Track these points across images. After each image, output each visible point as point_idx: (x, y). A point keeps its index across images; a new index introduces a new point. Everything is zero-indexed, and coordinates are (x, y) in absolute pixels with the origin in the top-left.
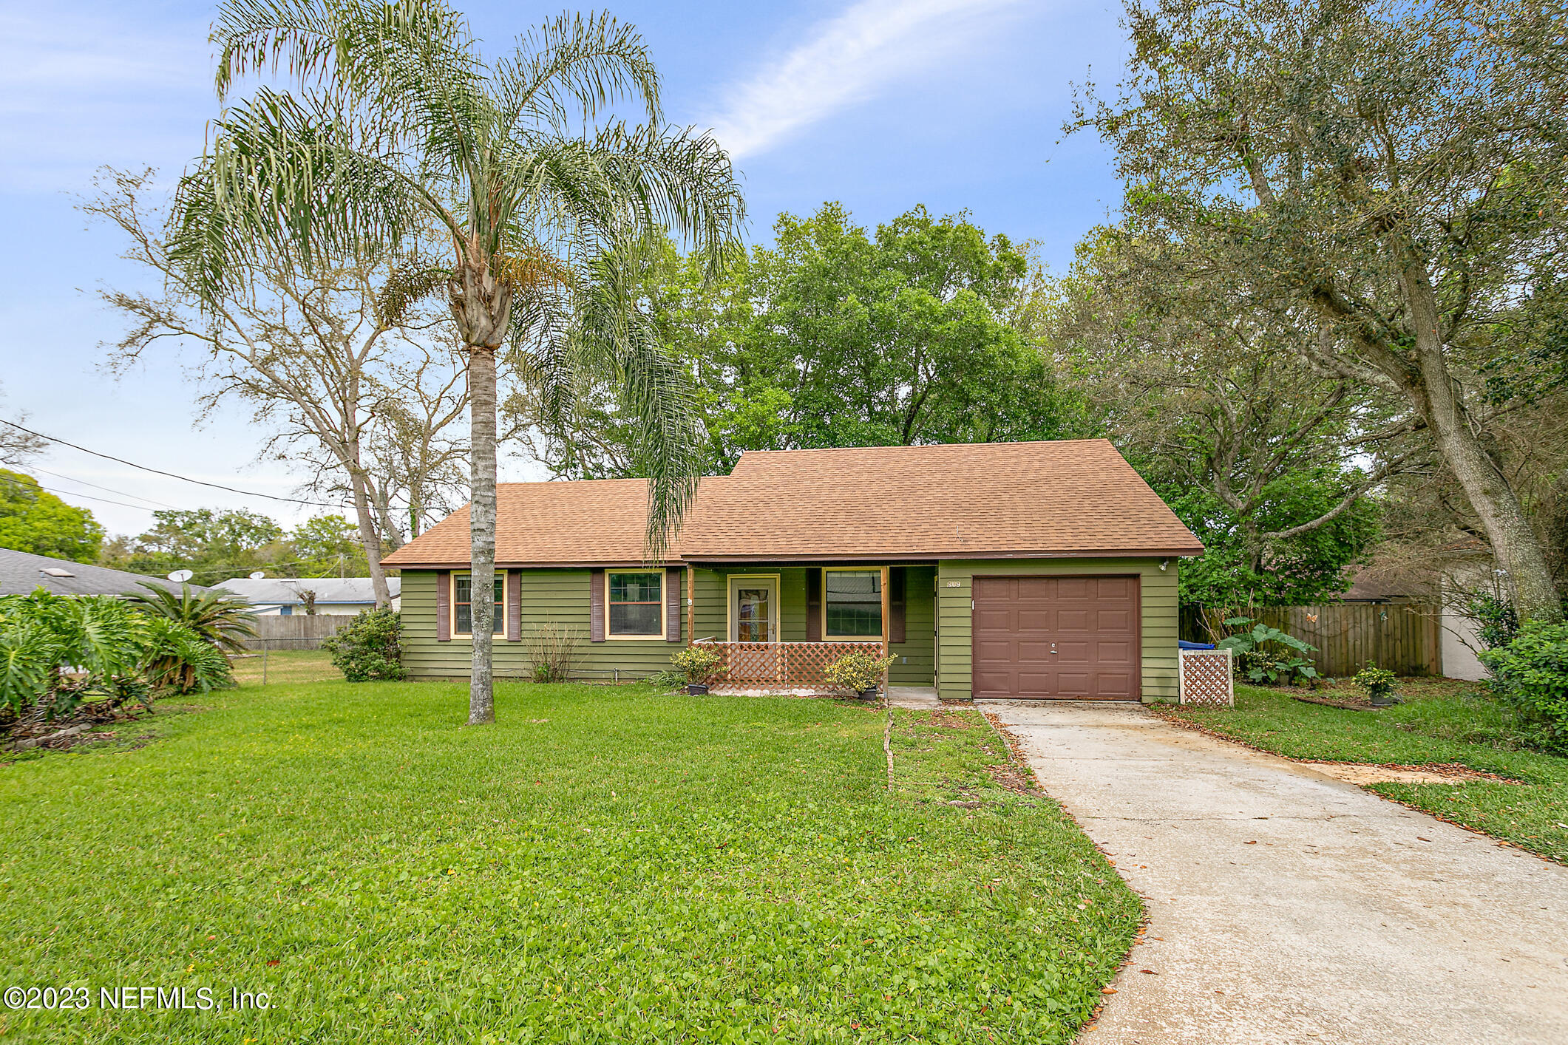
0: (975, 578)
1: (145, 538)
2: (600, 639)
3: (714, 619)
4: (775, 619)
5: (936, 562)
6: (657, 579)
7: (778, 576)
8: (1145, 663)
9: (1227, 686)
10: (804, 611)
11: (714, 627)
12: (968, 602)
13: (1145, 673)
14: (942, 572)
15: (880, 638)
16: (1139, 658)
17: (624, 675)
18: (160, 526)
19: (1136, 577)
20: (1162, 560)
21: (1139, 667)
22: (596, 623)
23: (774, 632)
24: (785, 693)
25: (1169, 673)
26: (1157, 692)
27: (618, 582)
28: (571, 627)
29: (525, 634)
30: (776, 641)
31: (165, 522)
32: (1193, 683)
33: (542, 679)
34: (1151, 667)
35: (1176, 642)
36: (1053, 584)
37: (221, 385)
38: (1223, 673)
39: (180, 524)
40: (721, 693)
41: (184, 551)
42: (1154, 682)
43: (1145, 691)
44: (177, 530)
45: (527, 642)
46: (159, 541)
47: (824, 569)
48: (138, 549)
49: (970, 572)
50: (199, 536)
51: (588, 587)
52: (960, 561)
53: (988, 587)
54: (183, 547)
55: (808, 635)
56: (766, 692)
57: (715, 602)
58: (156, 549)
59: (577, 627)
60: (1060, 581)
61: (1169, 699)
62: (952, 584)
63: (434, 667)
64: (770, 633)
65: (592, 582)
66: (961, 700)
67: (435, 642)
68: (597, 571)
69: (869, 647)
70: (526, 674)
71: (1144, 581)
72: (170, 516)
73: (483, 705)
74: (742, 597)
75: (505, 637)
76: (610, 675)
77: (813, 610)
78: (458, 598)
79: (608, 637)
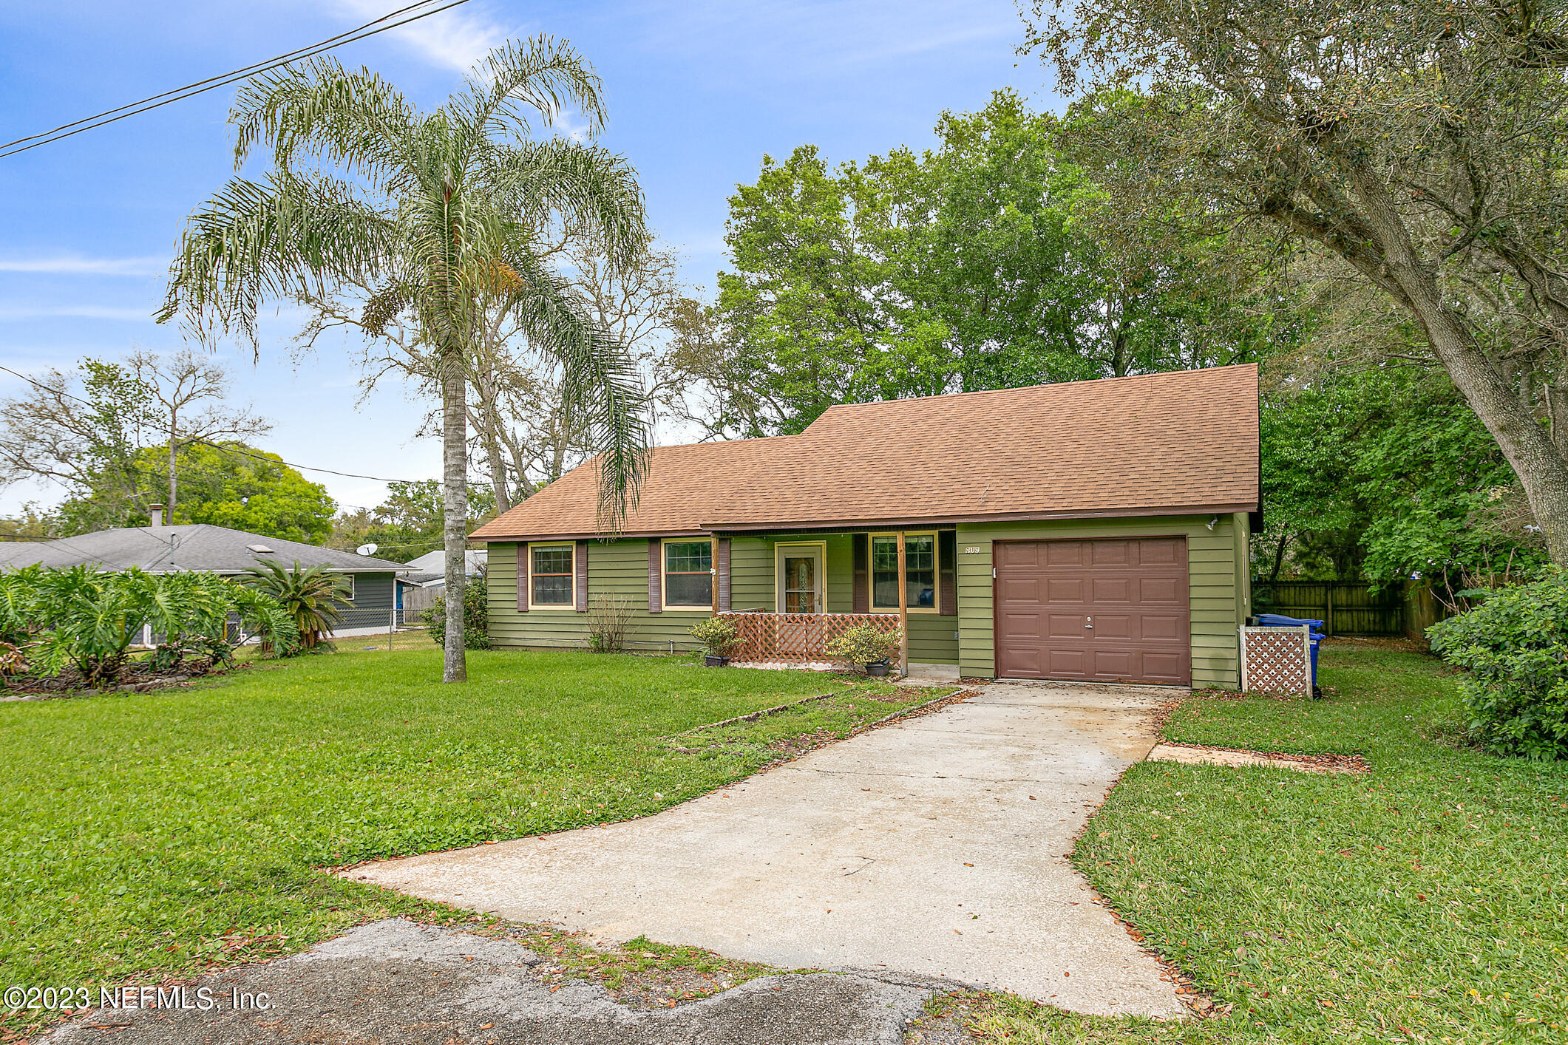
0: (995, 542)
1: (380, 511)
2: (657, 610)
3: (762, 589)
4: (821, 586)
5: (953, 525)
6: (705, 550)
7: (823, 543)
8: (1195, 641)
9: (1303, 671)
10: (850, 580)
11: (763, 598)
12: (988, 570)
13: (1195, 653)
14: (960, 537)
15: (896, 610)
16: (1189, 636)
17: (679, 647)
18: (394, 497)
19: (1183, 538)
20: (1210, 518)
21: (1188, 647)
22: (654, 594)
23: (820, 603)
24: (802, 666)
25: (1226, 654)
26: (1210, 676)
27: (672, 549)
28: (627, 598)
29: (591, 605)
30: (823, 613)
31: (397, 493)
32: (1260, 666)
33: (600, 649)
34: (1203, 647)
35: (1238, 616)
36: (1087, 549)
38: (1298, 656)
39: (411, 495)
40: (738, 665)
41: (414, 522)
42: (1206, 664)
43: (1196, 675)
44: (408, 500)
45: (593, 613)
46: (392, 513)
47: (871, 535)
49: (990, 537)
50: (426, 507)
51: (646, 557)
52: (980, 525)
53: (1013, 552)
54: (414, 518)
55: (855, 606)
56: (785, 665)
57: (763, 571)
58: (390, 522)
59: (633, 598)
60: (1096, 544)
61: (1226, 685)
62: (970, 550)
63: (515, 637)
64: (816, 603)
65: (650, 552)
66: (982, 679)
67: (515, 612)
68: (654, 540)
69: (878, 619)
70: (586, 644)
71: (1192, 544)
72: (403, 487)
73: (453, 666)
74: (790, 566)
75: (574, 608)
76: (665, 647)
77: (859, 580)
78: (535, 570)
79: (665, 608)
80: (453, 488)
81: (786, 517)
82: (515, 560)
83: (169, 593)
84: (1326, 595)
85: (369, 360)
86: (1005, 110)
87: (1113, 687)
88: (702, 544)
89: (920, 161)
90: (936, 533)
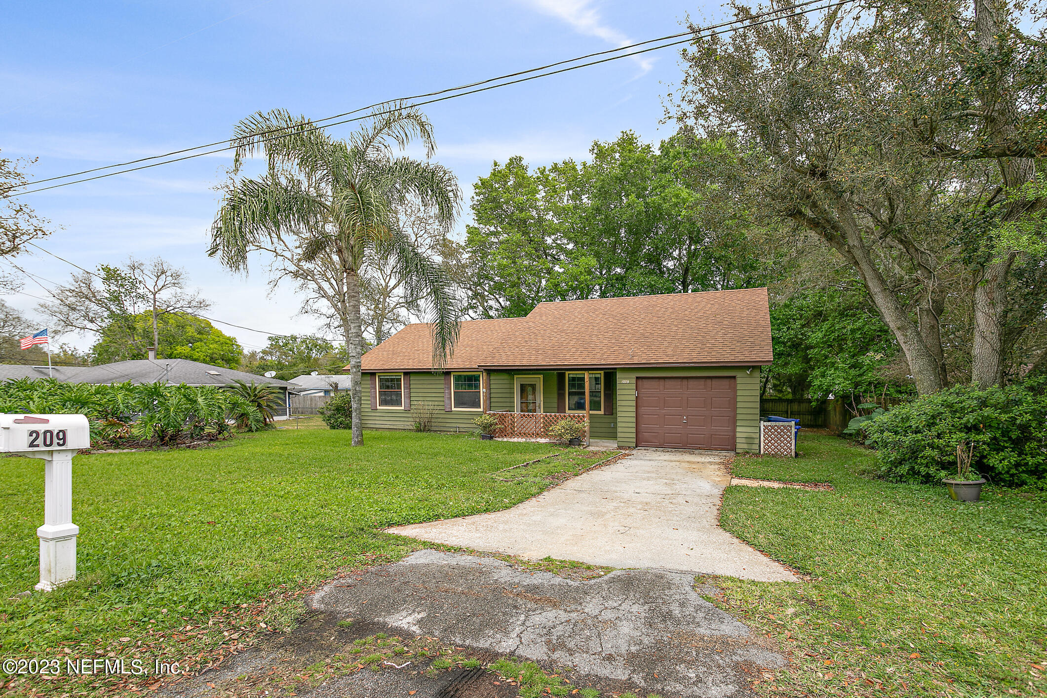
0: (637, 378)
1: (264, 352)
2: (450, 410)
3: (508, 400)
4: (540, 399)
5: (615, 369)
6: (477, 379)
7: (541, 376)
8: (739, 429)
9: (791, 444)
10: (556, 396)
11: (508, 404)
12: (634, 392)
13: (738, 435)
14: (619, 375)
15: (584, 412)
16: (735, 426)
17: (462, 430)
18: (272, 345)
19: (734, 377)
20: (748, 368)
21: (735, 432)
22: (447, 401)
23: (539, 408)
24: (533, 440)
25: (754, 435)
26: (745, 446)
27: (458, 378)
28: (433, 403)
29: (413, 407)
30: (541, 413)
31: (273, 342)
32: (770, 442)
33: (419, 430)
34: (742, 432)
35: (758, 417)
36: (685, 382)
37: (279, 274)
38: (788, 436)
39: (281, 344)
40: (500, 439)
41: (284, 359)
42: (744, 440)
43: (738, 446)
44: (280, 347)
45: (413, 411)
46: (271, 354)
47: (567, 373)
48: (262, 358)
49: (634, 375)
51: (443, 382)
52: (628, 369)
53: (646, 383)
54: (283, 357)
55: (558, 410)
56: (524, 440)
57: (508, 391)
58: (270, 358)
59: (436, 403)
60: (689, 380)
61: (753, 451)
62: (624, 381)
64: (537, 408)
65: (445, 380)
66: (629, 447)
67: (370, 410)
68: (447, 373)
69: (574, 416)
70: (411, 427)
71: (739, 381)
72: (277, 339)
73: (357, 437)
74: (523, 388)
75: (403, 408)
76: (455, 430)
77: (561, 396)
78: (381, 387)
79: (453, 409)
80: (354, 345)
81: (525, 363)
82: (369, 382)
83: (204, 397)
84: (788, 406)
85: (273, 270)
86: (627, 141)
87: (697, 452)
88: (474, 375)
89: (579, 167)
90: (602, 372)
